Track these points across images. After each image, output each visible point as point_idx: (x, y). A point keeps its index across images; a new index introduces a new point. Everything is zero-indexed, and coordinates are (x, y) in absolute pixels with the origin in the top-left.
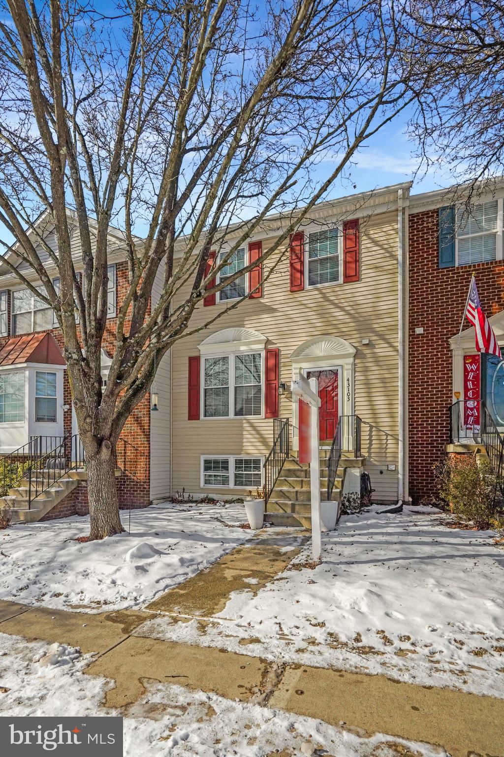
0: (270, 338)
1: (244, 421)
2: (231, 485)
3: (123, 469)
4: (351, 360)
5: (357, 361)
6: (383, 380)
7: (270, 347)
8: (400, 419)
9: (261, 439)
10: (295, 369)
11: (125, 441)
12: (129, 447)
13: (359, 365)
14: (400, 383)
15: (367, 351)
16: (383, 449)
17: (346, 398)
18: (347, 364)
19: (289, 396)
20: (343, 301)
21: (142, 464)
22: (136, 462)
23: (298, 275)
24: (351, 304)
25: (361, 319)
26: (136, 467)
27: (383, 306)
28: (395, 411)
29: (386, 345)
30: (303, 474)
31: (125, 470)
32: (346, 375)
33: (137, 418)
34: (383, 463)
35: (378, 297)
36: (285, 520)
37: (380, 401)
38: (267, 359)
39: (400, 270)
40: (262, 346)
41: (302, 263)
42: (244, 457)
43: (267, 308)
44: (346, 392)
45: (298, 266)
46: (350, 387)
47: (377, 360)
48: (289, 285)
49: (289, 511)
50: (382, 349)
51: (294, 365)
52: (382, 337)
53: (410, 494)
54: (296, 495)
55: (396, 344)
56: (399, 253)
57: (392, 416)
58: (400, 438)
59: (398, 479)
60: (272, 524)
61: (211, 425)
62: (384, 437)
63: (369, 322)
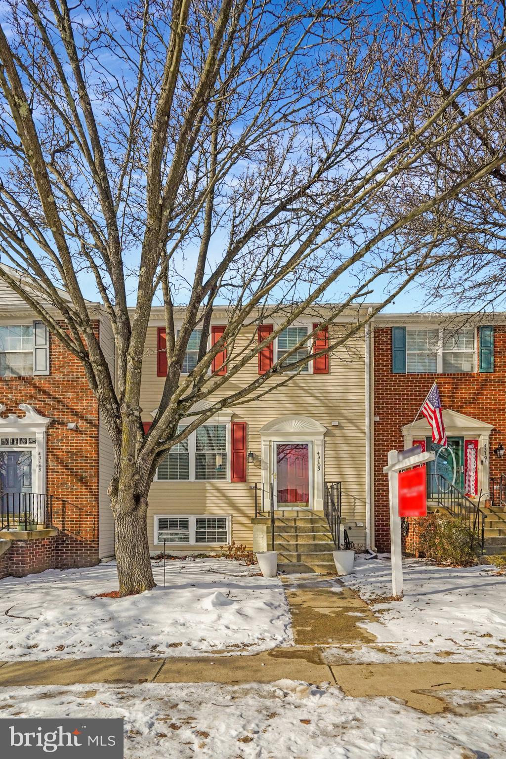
0: (236, 413)
1: (207, 485)
2: (192, 541)
3: (60, 529)
4: (322, 437)
5: (326, 438)
6: (352, 456)
7: (236, 420)
8: (367, 486)
9: (227, 501)
10: (264, 441)
11: (63, 501)
12: (69, 507)
13: (328, 442)
14: (367, 459)
15: (337, 431)
16: (352, 510)
17: (316, 468)
18: (317, 440)
19: (258, 464)
20: (312, 388)
21: (88, 523)
22: (80, 521)
23: (268, 361)
24: (321, 391)
25: (330, 405)
26: (80, 527)
27: (352, 397)
28: (363, 480)
29: (354, 428)
30: (293, 530)
31: (64, 530)
32: (315, 450)
33: (82, 478)
34: (352, 521)
35: (347, 389)
36: (297, 568)
37: (349, 473)
38: (233, 431)
39: (367, 369)
40: (229, 419)
41: (271, 351)
42: (206, 516)
43: (232, 386)
44: (316, 463)
45: (267, 353)
46: (321, 459)
47: (346, 439)
48: (257, 368)
49: (294, 561)
50: (350, 431)
51: (263, 438)
52: (350, 421)
53: (376, 546)
54: (297, 547)
55: (363, 428)
56: (366, 355)
57: (361, 484)
58: (368, 501)
59: (365, 533)
60: (283, 572)
61: (166, 487)
62: (353, 500)
63: (339, 408)
